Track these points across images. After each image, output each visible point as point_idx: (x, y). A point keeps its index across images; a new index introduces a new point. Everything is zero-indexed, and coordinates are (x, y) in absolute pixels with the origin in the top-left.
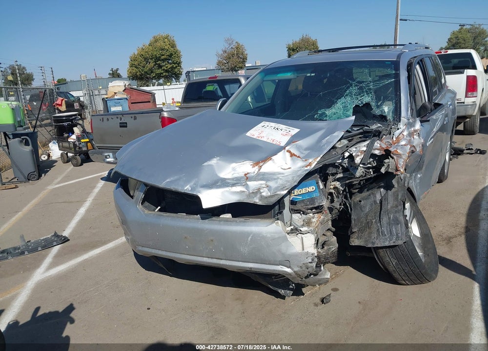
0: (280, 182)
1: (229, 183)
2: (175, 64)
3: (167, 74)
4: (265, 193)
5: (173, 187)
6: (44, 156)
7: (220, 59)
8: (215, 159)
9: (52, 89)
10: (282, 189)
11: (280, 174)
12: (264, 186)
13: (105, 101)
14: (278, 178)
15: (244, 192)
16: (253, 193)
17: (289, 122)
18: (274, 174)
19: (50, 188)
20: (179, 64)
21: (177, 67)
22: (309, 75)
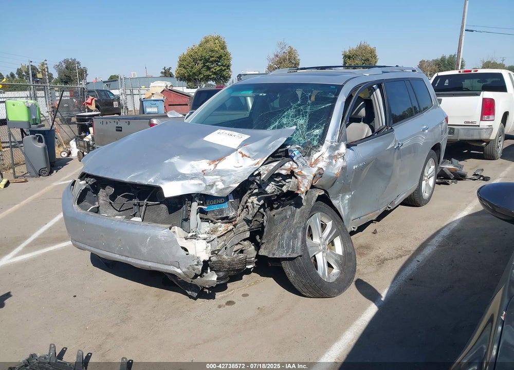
0: (233, 177)
1: (188, 177)
2: (224, 66)
3: (215, 76)
4: (220, 185)
5: (137, 181)
6: (64, 153)
7: (270, 63)
8: (175, 158)
9: (83, 88)
10: (235, 183)
11: (233, 171)
12: (219, 180)
13: (142, 102)
14: (232, 174)
15: (202, 184)
16: (209, 185)
17: (241, 130)
18: (228, 171)
19: (55, 184)
20: (228, 67)
21: (225, 69)
22: (261, 95)
